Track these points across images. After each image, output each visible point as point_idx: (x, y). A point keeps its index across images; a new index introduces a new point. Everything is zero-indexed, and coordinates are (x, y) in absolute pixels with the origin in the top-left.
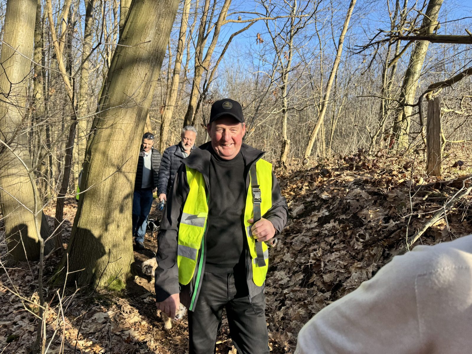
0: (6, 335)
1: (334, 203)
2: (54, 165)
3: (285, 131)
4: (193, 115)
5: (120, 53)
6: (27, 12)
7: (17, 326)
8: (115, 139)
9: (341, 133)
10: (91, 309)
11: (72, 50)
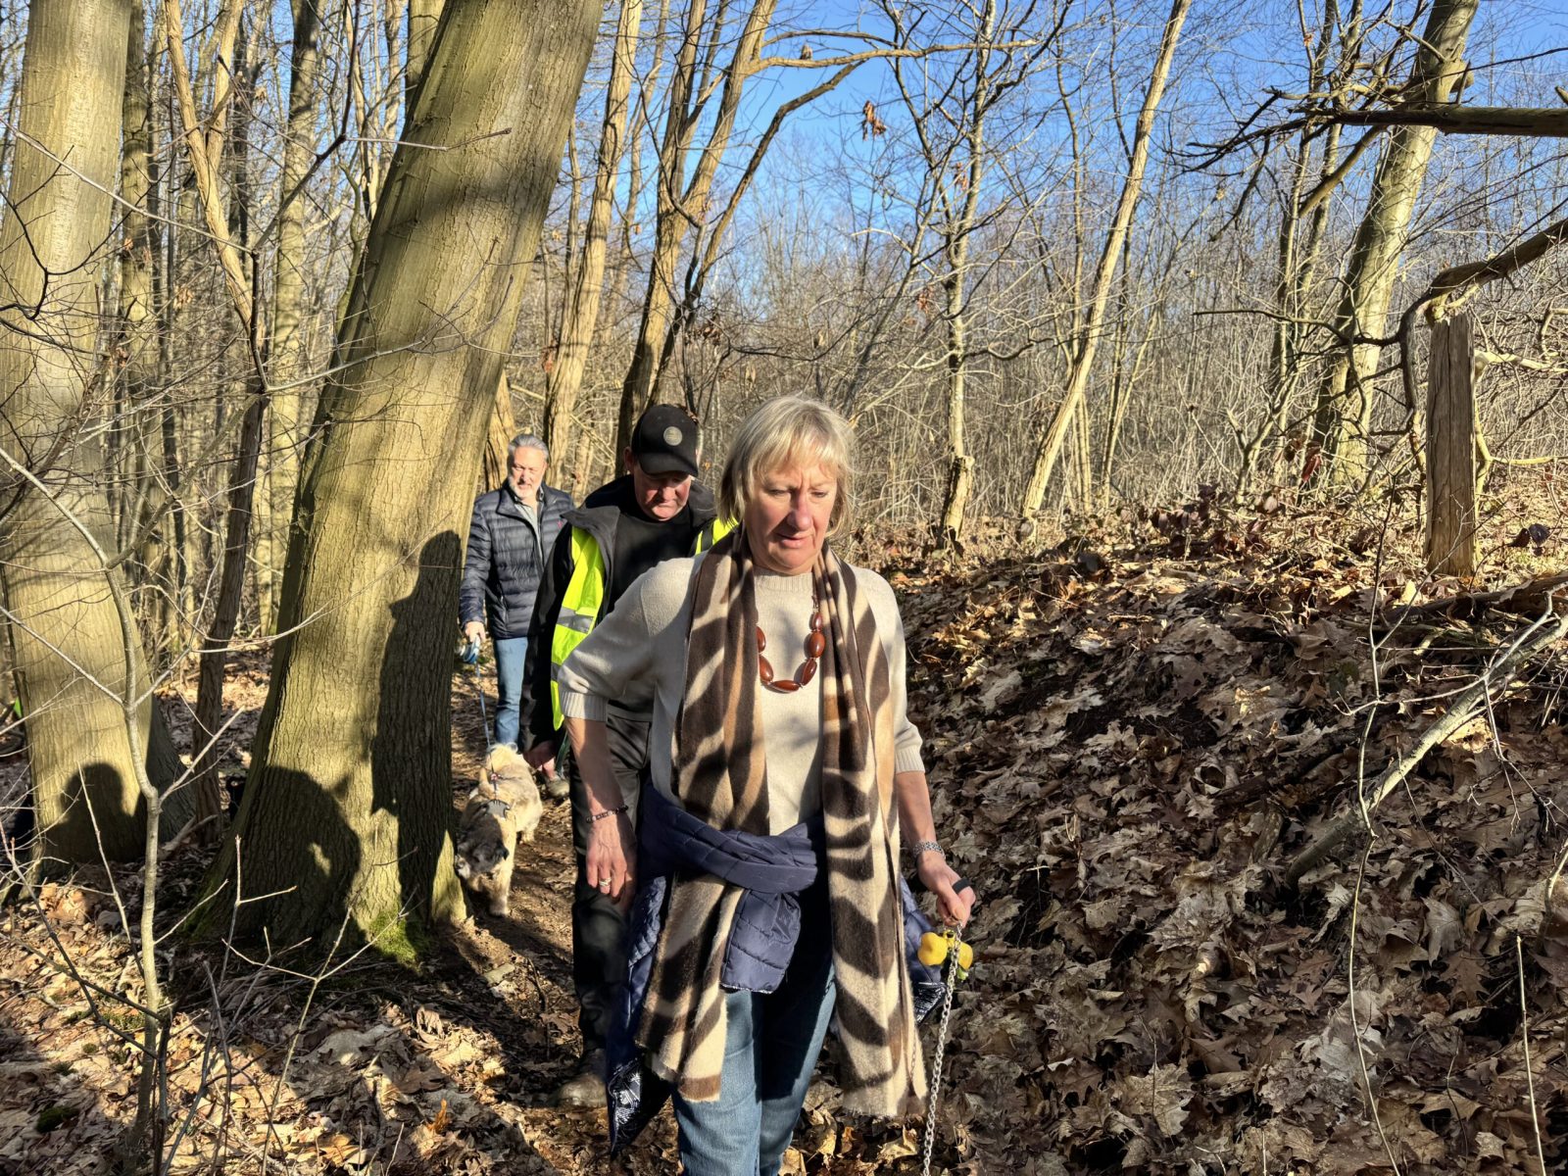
0: (36, 1106)
1: (1120, 666)
2: (192, 543)
3: (959, 429)
4: (653, 377)
5: (409, 168)
6: (98, 31)
7: (72, 1077)
8: (393, 455)
9: (1143, 433)
10: (317, 1020)
11: (250, 157)
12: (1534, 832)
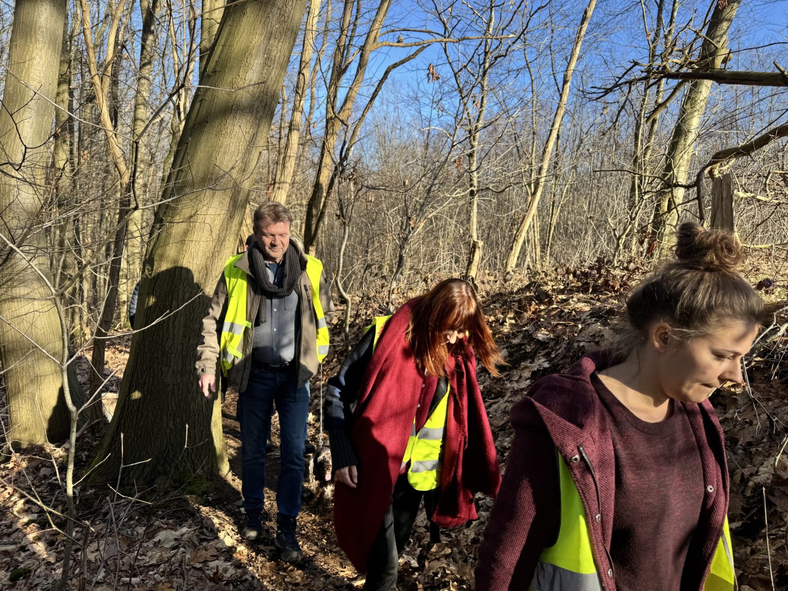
0: (9, 568)
1: (558, 347)
2: (87, 280)
3: (474, 226)
4: (323, 200)
5: (204, 96)
6: (48, 26)
7: (28, 553)
8: (194, 238)
9: (566, 230)
10: (152, 524)
11: (120, 88)
12: (767, 433)
